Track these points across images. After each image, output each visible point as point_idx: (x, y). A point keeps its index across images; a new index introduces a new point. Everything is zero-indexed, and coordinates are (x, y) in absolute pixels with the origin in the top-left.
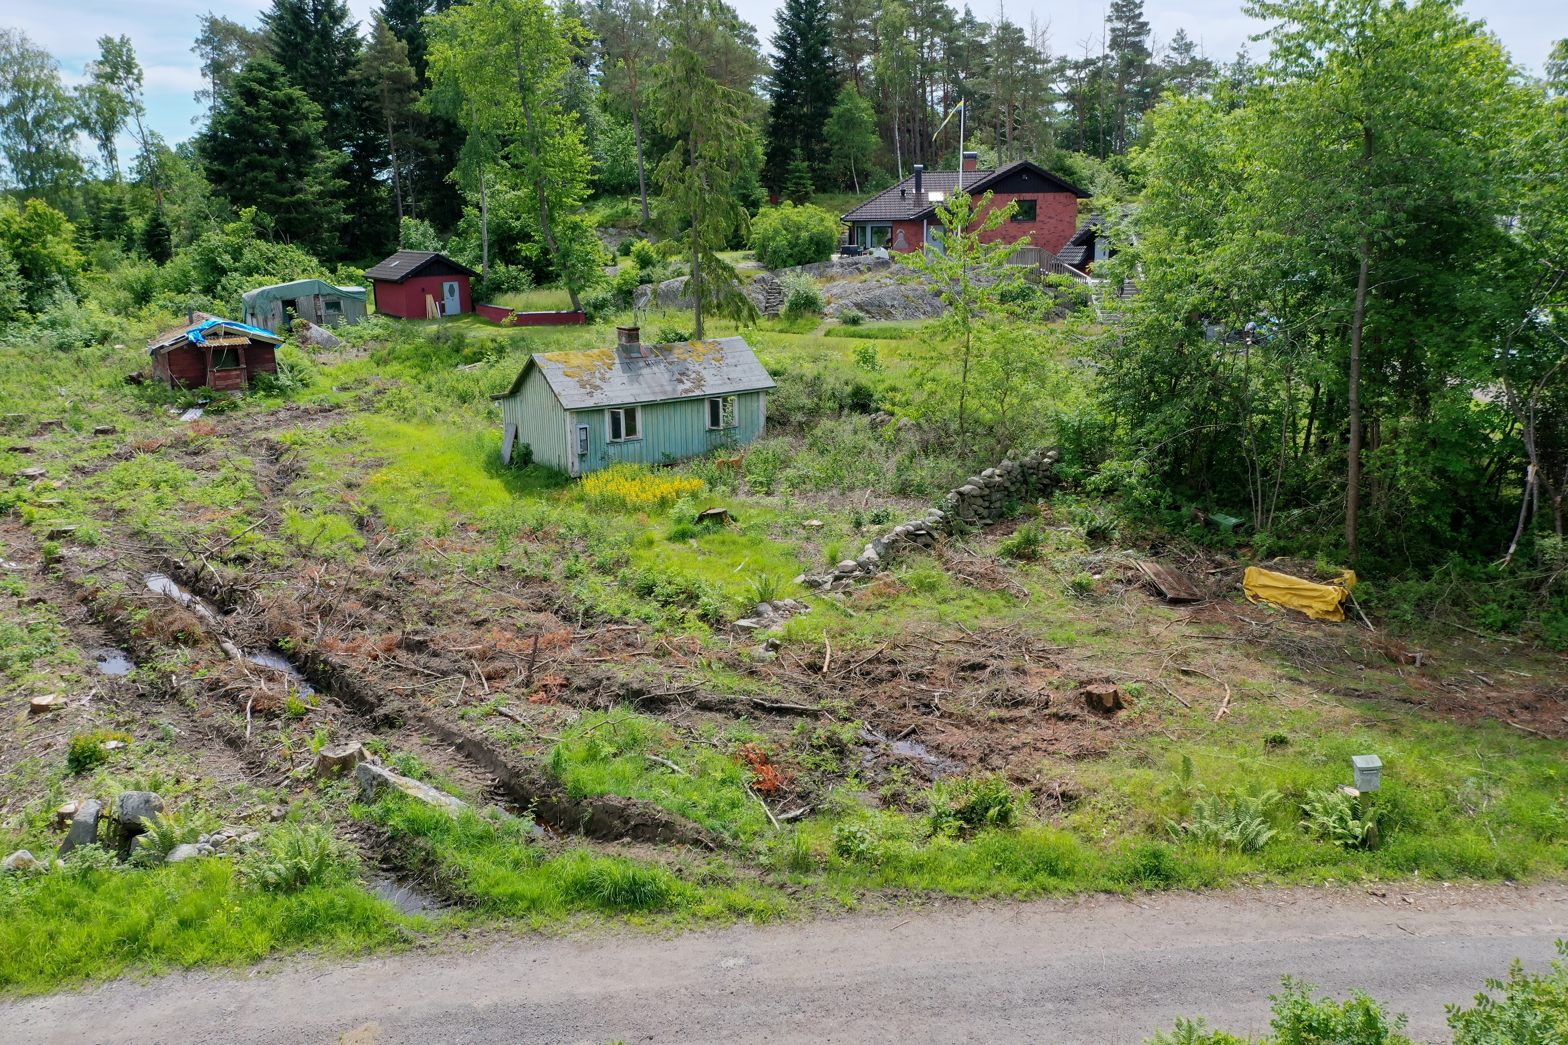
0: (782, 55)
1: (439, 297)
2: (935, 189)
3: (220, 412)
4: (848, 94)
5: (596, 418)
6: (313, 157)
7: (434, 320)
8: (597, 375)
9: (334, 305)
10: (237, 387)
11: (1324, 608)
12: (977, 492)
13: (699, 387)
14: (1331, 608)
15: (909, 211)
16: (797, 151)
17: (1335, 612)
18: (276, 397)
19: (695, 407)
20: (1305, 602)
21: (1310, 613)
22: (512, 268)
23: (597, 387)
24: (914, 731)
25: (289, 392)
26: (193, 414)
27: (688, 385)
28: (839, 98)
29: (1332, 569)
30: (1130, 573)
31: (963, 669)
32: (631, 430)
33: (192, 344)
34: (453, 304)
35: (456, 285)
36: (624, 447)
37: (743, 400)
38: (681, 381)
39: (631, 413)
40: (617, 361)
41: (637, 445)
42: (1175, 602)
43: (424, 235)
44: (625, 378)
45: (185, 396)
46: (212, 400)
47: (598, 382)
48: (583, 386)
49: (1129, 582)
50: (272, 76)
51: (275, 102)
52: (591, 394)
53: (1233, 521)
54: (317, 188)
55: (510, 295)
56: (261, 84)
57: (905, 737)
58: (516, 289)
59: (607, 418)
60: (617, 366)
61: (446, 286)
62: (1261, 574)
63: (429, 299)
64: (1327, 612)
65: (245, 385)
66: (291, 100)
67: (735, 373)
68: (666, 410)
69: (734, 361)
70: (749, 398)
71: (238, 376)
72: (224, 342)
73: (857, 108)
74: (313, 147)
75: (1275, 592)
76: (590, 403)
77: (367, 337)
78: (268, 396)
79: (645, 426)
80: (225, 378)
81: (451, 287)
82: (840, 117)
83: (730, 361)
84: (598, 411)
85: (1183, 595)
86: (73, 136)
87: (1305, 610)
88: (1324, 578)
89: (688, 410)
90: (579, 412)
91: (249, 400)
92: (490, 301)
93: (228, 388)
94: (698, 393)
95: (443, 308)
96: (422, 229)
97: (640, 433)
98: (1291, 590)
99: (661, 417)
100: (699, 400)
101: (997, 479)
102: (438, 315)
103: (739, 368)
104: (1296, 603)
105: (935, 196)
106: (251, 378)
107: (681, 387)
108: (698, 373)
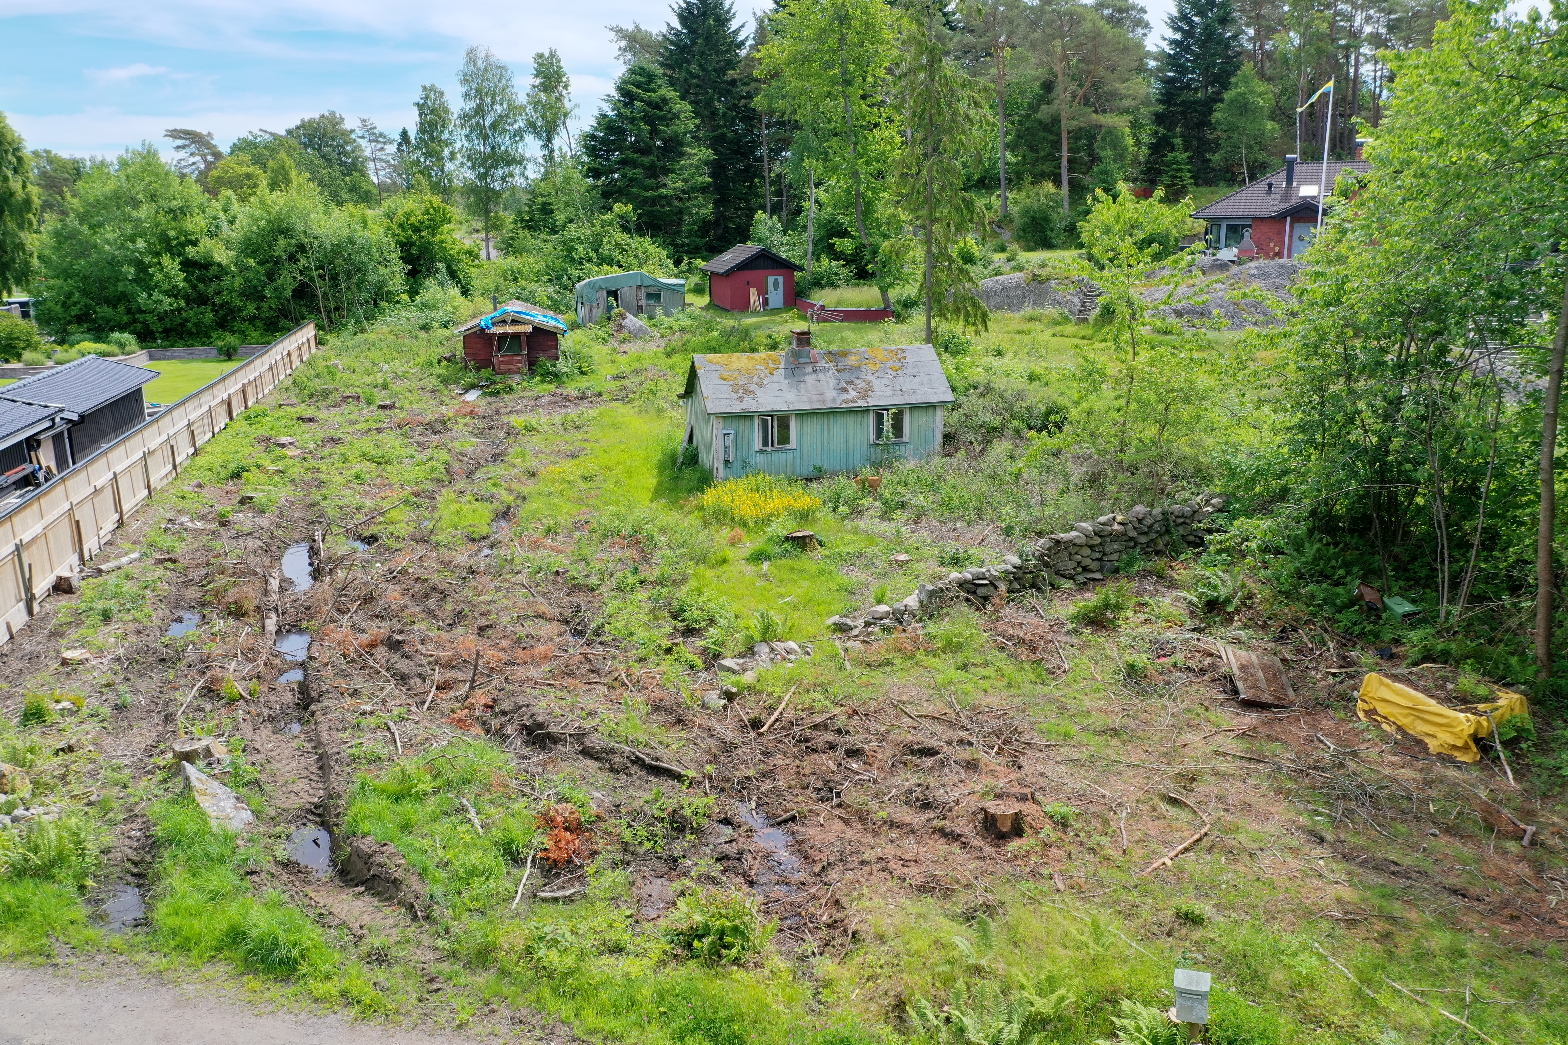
0: (1178, 36)
1: (763, 291)
2: (1310, 182)
3: (496, 394)
4: (1245, 76)
5: (743, 425)
6: (682, 154)
7: (756, 313)
8: (756, 379)
9: (654, 296)
10: (517, 372)
11: (1451, 741)
12: (1082, 540)
13: (863, 397)
14: (1460, 744)
15: (1273, 206)
16: (1178, 141)
17: (1465, 748)
18: (550, 382)
19: (859, 418)
20: (1427, 729)
21: (1433, 745)
22: (834, 263)
23: (749, 392)
24: (793, 819)
25: (565, 379)
26: (472, 396)
27: (852, 394)
28: (1233, 80)
29: (1482, 690)
30: (1208, 661)
31: (913, 752)
32: (784, 439)
33: (483, 330)
34: (776, 297)
35: (780, 279)
36: (775, 456)
37: (916, 413)
38: (844, 390)
39: (783, 421)
40: (782, 366)
41: (790, 455)
42: (1249, 705)
43: (771, 230)
44: (784, 385)
45: (471, 377)
46: (493, 382)
47: (753, 387)
48: (735, 391)
49: (1203, 672)
50: (651, 78)
51: (649, 103)
52: (741, 399)
53: (1408, 608)
54: (680, 184)
55: (827, 291)
56: (638, 87)
57: (779, 824)
58: (833, 285)
59: (757, 424)
60: (781, 371)
61: (771, 280)
62: (1382, 683)
63: (753, 292)
64: (1455, 747)
65: (525, 369)
66: (664, 100)
67: (909, 384)
68: (824, 421)
69: (915, 371)
70: (923, 412)
71: (519, 362)
72: (509, 329)
73: (1252, 92)
74: (681, 144)
75: (1396, 711)
76: (737, 408)
77: (676, 328)
78: (543, 382)
79: (800, 436)
80: (509, 363)
81: (776, 281)
82: (1232, 101)
83: (910, 371)
84: (747, 417)
85: (1266, 698)
86: (522, 138)
87: (1427, 740)
88: (1464, 701)
89: (851, 422)
90: (726, 417)
91: (525, 384)
92: (808, 297)
93: (510, 372)
94: (861, 403)
95: (766, 302)
96: (770, 223)
97: (793, 444)
98: (1414, 710)
99: (818, 427)
100: (863, 412)
101: (1116, 527)
102: (760, 308)
103: (918, 379)
104: (1418, 728)
105: (1307, 191)
106: (532, 364)
107: (845, 396)
108: (868, 382)
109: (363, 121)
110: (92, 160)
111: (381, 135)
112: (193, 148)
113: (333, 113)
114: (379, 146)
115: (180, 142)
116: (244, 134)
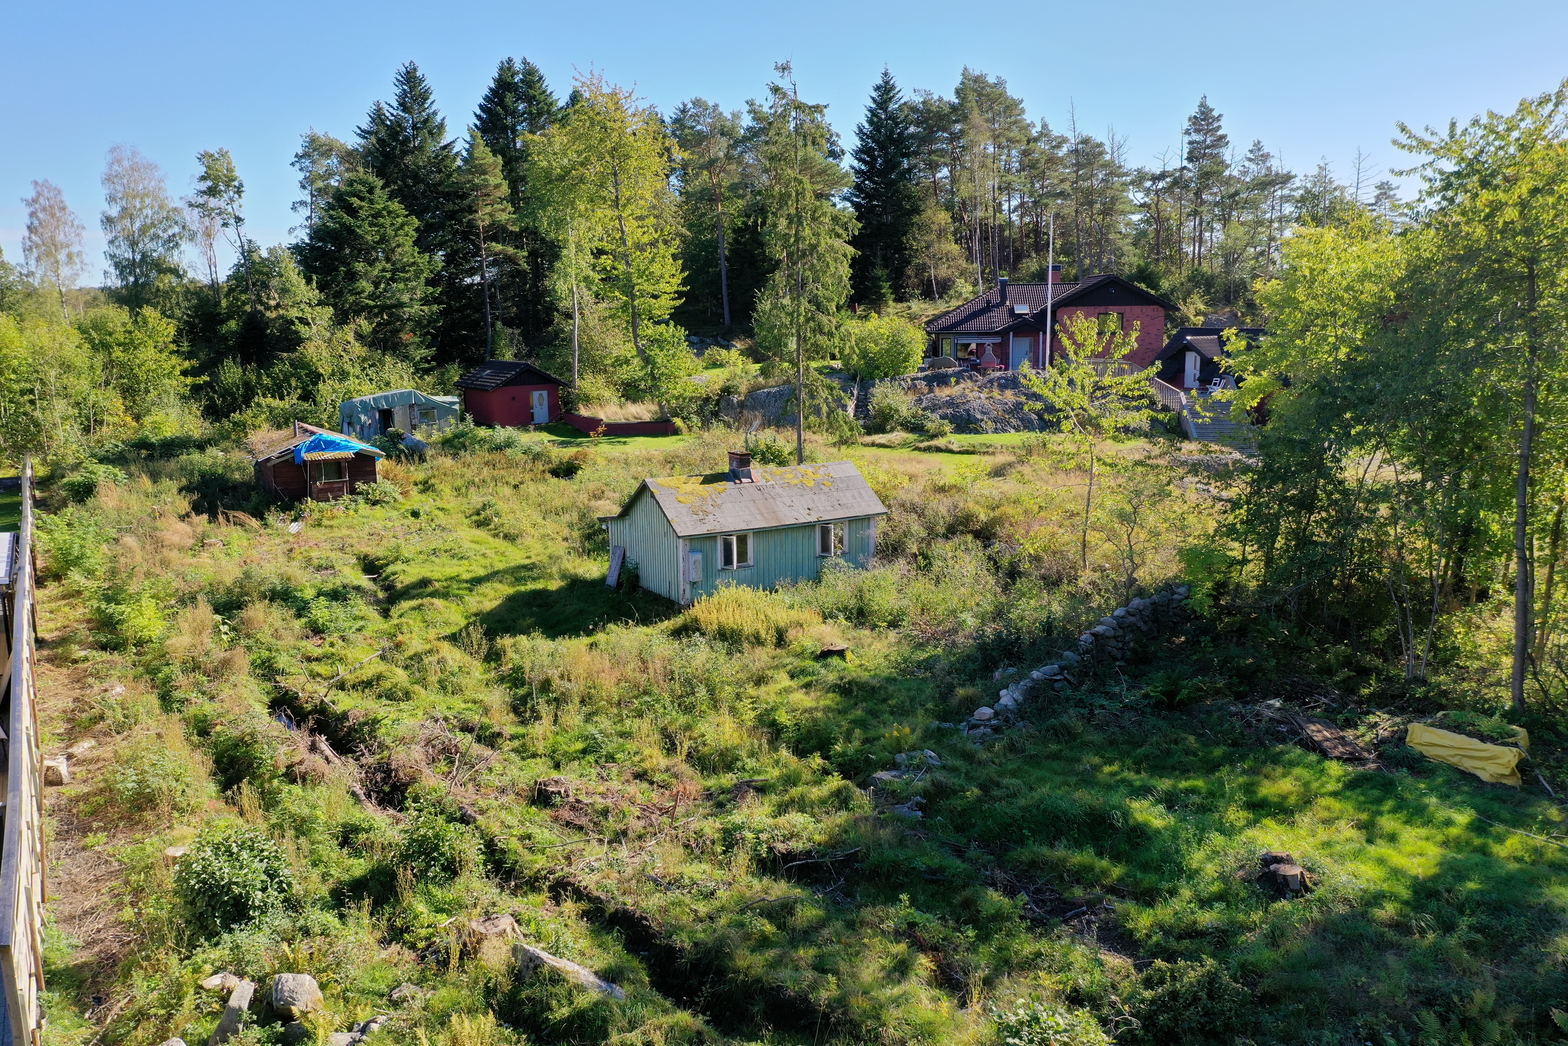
0: (863, 167)
1: (528, 406)
5: (708, 544)
8: (709, 501)
9: (428, 414)
11: (1499, 771)
12: (1112, 633)
14: (1507, 772)
15: (994, 323)
16: (878, 260)
17: (1513, 774)
19: (806, 534)
21: (1483, 776)
23: (709, 514)
26: (295, 528)
27: (799, 511)
30: (1284, 728)
32: (743, 557)
34: (541, 412)
35: (545, 393)
36: (736, 573)
37: (854, 525)
38: (791, 507)
39: (742, 540)
40: (728, 486)
41: (748, 572)
44: (736, 503)
47: (710, 509)
48: (695, 513)
52: (703, 521)
59: (719, 545)
61: (535, 394)
62: (1424, 731)
64: (1503, 776)
67: (846, 499)
68: (777, 536)
69: (844, 486)
70: (860, 524)
72: (328, 455)
76: (702, 530)
79: (756, 553)
80: (328, 491)
81: (541, 396)
83: (839, 486)
84: (710, 537)
85: (1344, 753)
87: (1477, 773)
89: (800, 536)
90: (691, 538)
91: (350, 512)
93: (330, 500)
94: (809, 519)
95: (532, 417)
97: (751, 561)
99: (772, 544)
100: (810, 527)
101: (1130, 618)
103: (850, 493)
104: (1467, 764)
105: (1021, 309)
107: (794, 513)
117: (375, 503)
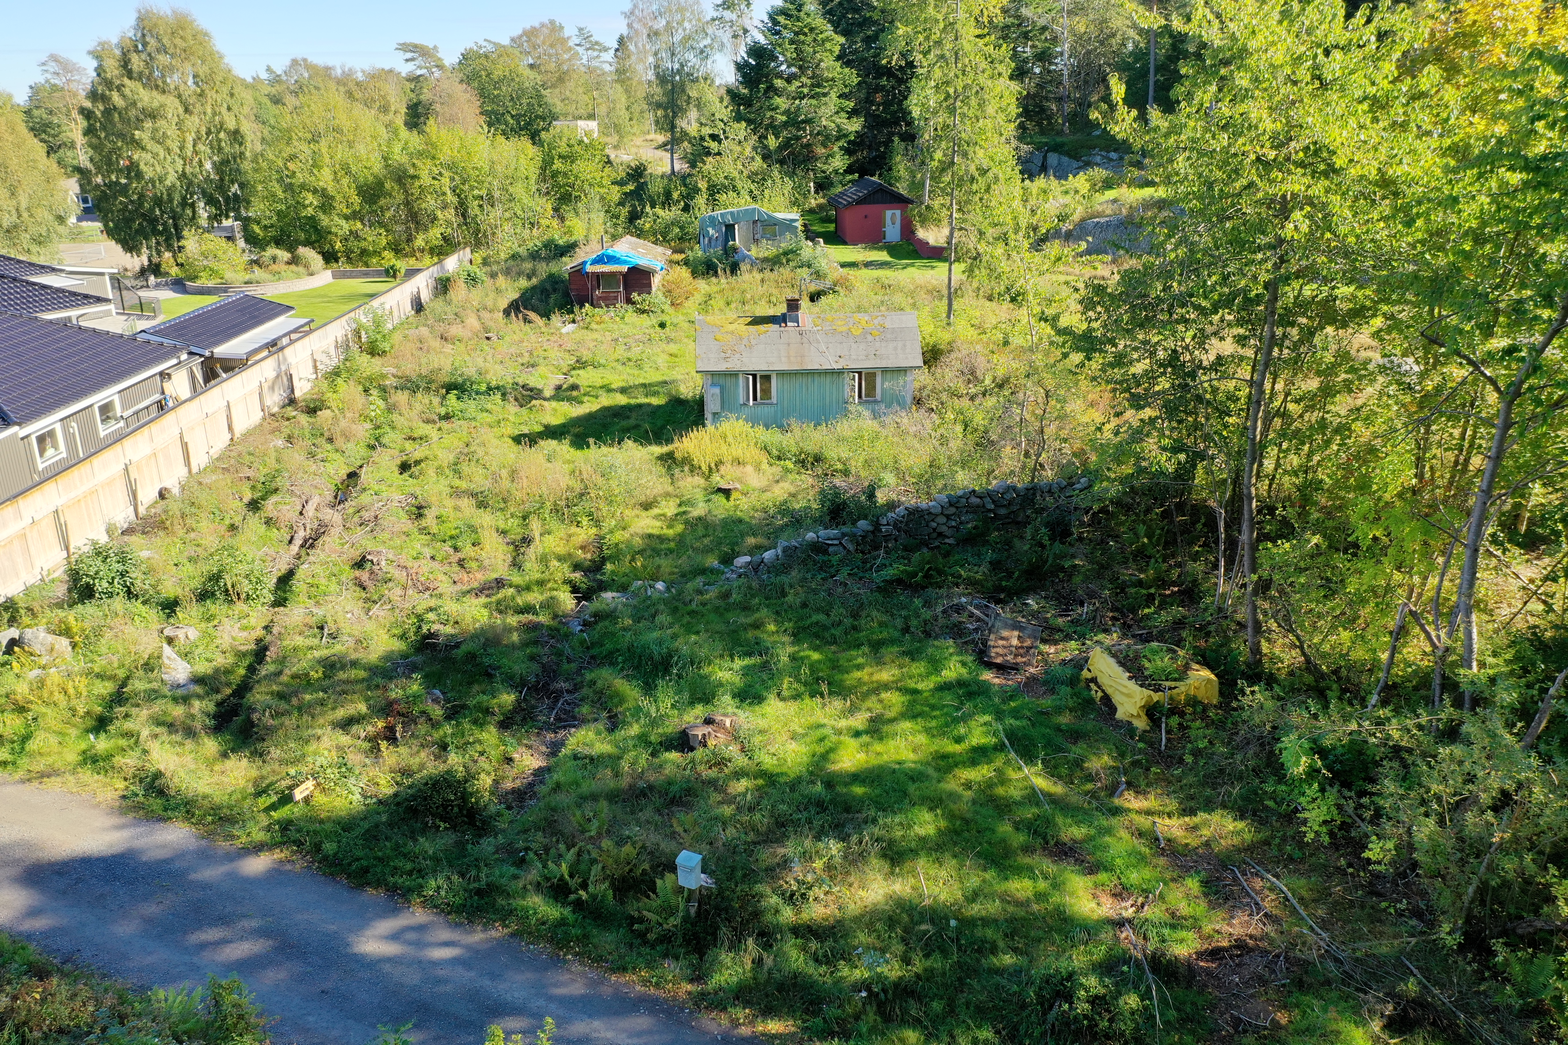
3: (589, 328)
5: (729, 381)
8: (745, 341)
9: (771, 230)
10: (614, 307)
11: (1131, 710)
14: (1135, 712)
19: (834, 379)
20: (1122, 699)
21: (1120, 712)
23: (737, 353)
26: (569, 329)
32: (767, 395)
35: (898, 213)
36: (758, 410)
37: (888, 376)
39: (765, 379)
41: (771, 409)
42: (990, 665)
44: (770, 345)
46: (589, 317)
47: (741, 348)
48: (725, 351)
50: (801, 6)
52: (728, 359)
59: (741, 381)
61: (889, 214)
62: (1102, 656)
64: (1132, 716)
65: (620, 305)
66: (811, 29)
67: (884, 349)
68: (803, 379)
69: (893, 337)
70: (894, 375)
71: (615, 298)
72: (606, 269)
75: (1106, 681)
76: (722, 367)
79: (780, 392)
81: (893, 215)
83: (888, 336)
84: (732, 374)
87: (1119, 708)
90: (713, 374)
91: (617, 319)
93: (607, 307)
95: (884, 235)
97: (774, 400)
98: (1114, 682)
99: (797, 386)
100: (838, 373)
103: (894, 344)
106: (628, 300)
109: (581, 30)
110: (342, 67)
111: (597, 43)
112: (420, 61)
113: (552, 22)
114: (596, 54)
115: (409, 55)
116: (470, 44)
117: (643, 312)
